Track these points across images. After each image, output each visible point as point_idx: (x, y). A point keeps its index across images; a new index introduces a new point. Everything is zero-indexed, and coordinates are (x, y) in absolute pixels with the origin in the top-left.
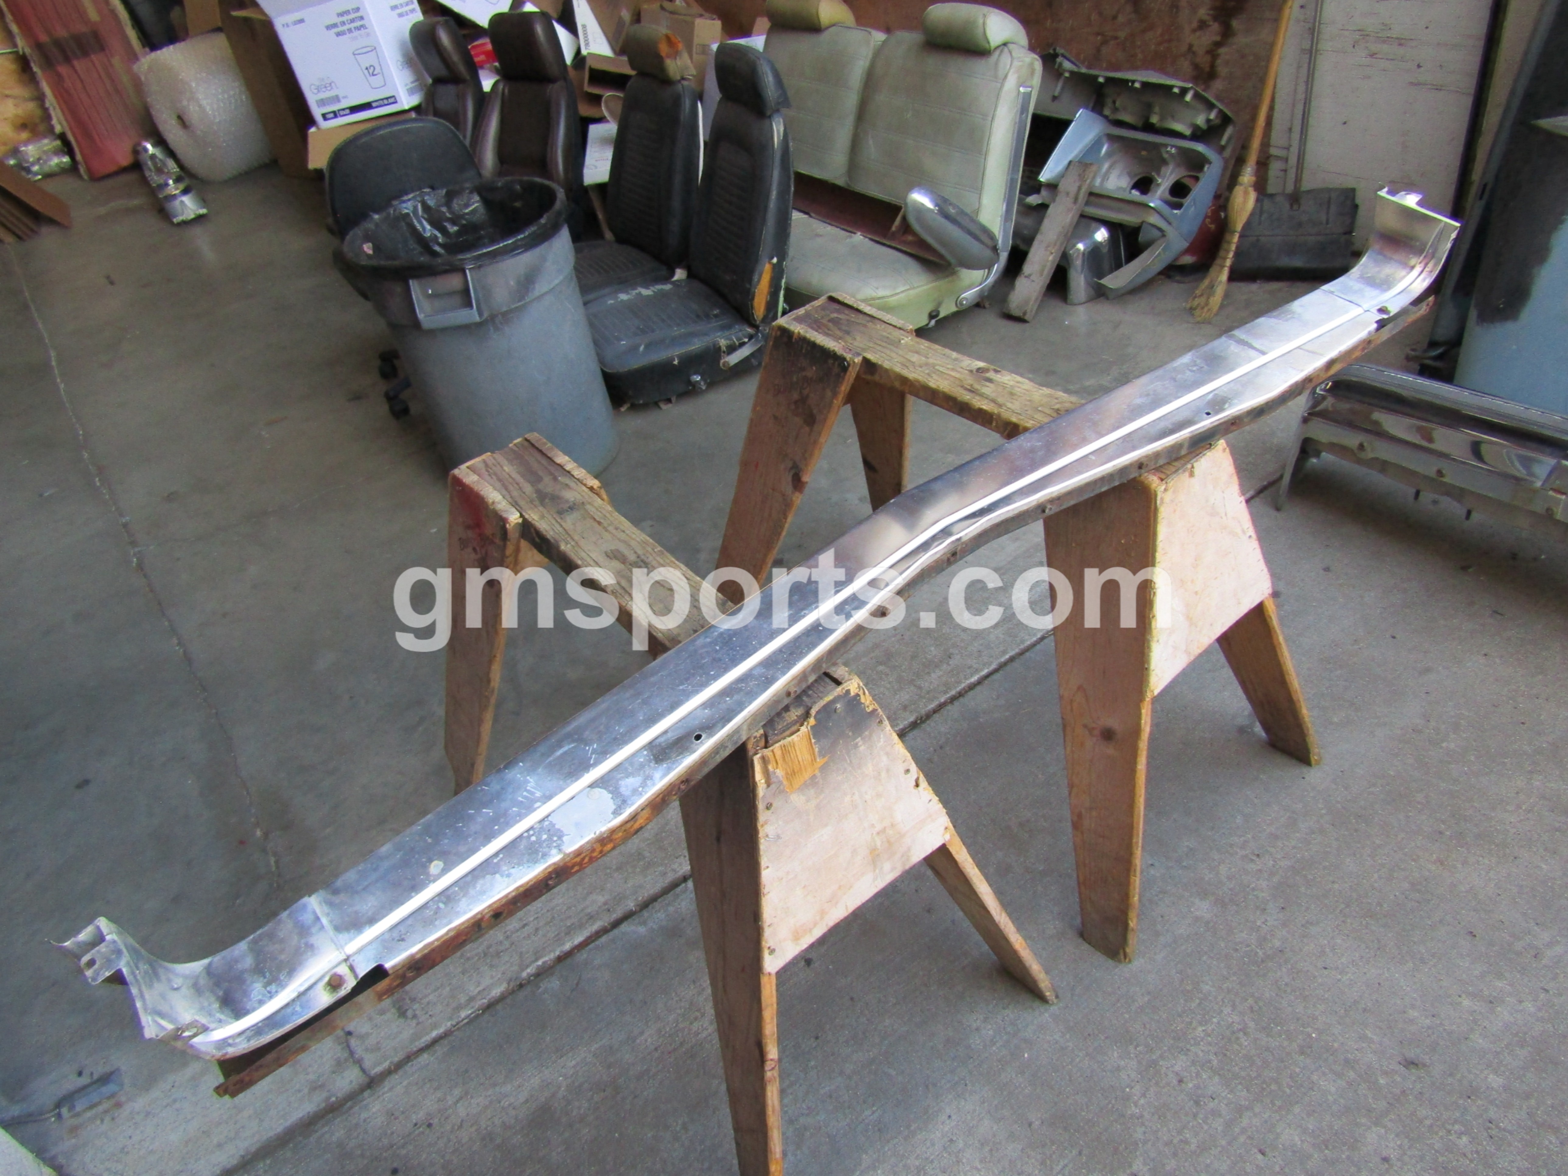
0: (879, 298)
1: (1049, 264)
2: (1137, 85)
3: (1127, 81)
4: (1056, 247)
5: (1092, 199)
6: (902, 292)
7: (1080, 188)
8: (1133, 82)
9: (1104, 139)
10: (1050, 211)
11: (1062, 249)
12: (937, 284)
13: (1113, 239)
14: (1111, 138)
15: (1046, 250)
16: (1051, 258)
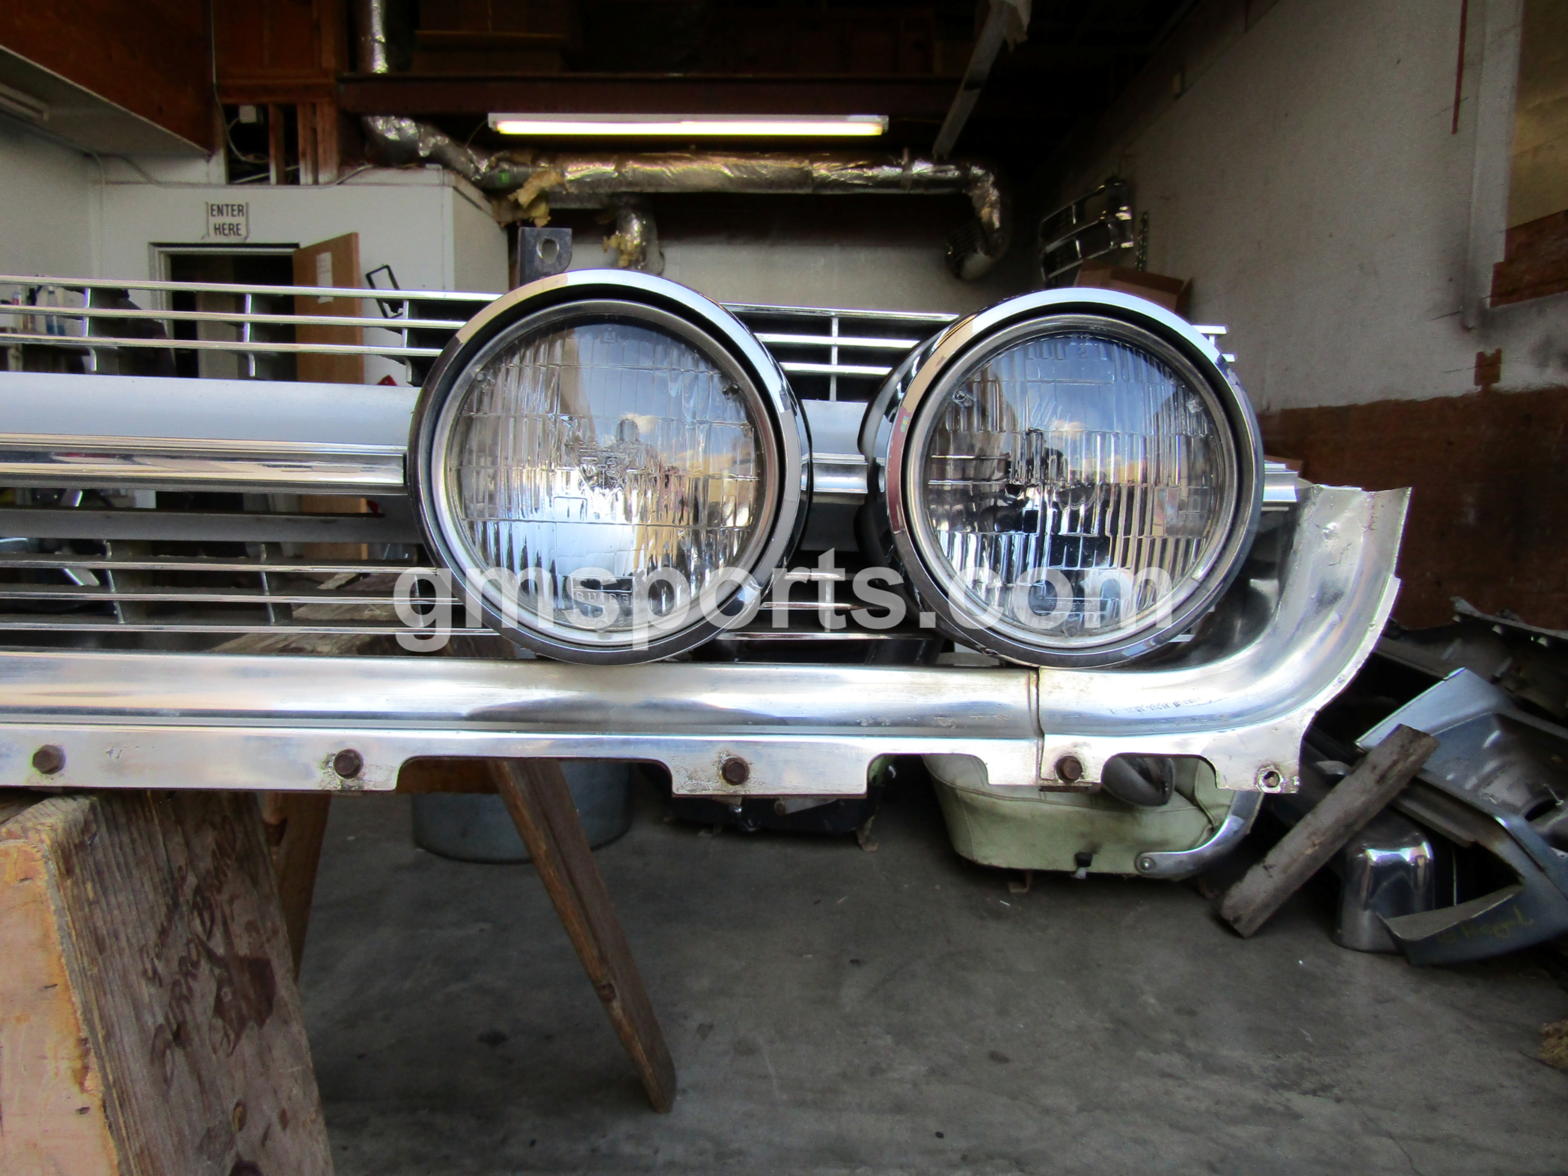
0: (984, 794)
1: (1301, 859)
2: (1543, 641)
3: (1529, 633)
4: (1323, 838)
5: (1420, 790)
6: (1024, 799)
7: (1395, 763)
8: (1538, 636)
9: (1494, 722)
10: (1341, 785)
11: (1338, 846)
12: (1094, 813)
13: (1439, 864)
14: (1505, 722)
15: (1309, 838)
16: (1309, 851)
